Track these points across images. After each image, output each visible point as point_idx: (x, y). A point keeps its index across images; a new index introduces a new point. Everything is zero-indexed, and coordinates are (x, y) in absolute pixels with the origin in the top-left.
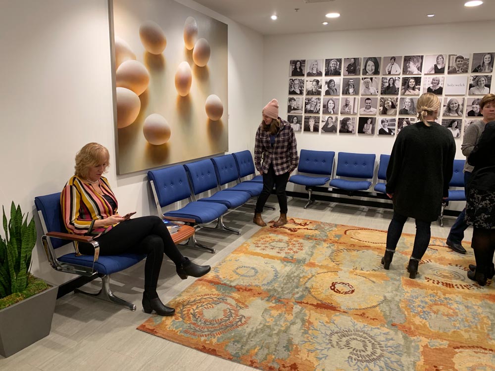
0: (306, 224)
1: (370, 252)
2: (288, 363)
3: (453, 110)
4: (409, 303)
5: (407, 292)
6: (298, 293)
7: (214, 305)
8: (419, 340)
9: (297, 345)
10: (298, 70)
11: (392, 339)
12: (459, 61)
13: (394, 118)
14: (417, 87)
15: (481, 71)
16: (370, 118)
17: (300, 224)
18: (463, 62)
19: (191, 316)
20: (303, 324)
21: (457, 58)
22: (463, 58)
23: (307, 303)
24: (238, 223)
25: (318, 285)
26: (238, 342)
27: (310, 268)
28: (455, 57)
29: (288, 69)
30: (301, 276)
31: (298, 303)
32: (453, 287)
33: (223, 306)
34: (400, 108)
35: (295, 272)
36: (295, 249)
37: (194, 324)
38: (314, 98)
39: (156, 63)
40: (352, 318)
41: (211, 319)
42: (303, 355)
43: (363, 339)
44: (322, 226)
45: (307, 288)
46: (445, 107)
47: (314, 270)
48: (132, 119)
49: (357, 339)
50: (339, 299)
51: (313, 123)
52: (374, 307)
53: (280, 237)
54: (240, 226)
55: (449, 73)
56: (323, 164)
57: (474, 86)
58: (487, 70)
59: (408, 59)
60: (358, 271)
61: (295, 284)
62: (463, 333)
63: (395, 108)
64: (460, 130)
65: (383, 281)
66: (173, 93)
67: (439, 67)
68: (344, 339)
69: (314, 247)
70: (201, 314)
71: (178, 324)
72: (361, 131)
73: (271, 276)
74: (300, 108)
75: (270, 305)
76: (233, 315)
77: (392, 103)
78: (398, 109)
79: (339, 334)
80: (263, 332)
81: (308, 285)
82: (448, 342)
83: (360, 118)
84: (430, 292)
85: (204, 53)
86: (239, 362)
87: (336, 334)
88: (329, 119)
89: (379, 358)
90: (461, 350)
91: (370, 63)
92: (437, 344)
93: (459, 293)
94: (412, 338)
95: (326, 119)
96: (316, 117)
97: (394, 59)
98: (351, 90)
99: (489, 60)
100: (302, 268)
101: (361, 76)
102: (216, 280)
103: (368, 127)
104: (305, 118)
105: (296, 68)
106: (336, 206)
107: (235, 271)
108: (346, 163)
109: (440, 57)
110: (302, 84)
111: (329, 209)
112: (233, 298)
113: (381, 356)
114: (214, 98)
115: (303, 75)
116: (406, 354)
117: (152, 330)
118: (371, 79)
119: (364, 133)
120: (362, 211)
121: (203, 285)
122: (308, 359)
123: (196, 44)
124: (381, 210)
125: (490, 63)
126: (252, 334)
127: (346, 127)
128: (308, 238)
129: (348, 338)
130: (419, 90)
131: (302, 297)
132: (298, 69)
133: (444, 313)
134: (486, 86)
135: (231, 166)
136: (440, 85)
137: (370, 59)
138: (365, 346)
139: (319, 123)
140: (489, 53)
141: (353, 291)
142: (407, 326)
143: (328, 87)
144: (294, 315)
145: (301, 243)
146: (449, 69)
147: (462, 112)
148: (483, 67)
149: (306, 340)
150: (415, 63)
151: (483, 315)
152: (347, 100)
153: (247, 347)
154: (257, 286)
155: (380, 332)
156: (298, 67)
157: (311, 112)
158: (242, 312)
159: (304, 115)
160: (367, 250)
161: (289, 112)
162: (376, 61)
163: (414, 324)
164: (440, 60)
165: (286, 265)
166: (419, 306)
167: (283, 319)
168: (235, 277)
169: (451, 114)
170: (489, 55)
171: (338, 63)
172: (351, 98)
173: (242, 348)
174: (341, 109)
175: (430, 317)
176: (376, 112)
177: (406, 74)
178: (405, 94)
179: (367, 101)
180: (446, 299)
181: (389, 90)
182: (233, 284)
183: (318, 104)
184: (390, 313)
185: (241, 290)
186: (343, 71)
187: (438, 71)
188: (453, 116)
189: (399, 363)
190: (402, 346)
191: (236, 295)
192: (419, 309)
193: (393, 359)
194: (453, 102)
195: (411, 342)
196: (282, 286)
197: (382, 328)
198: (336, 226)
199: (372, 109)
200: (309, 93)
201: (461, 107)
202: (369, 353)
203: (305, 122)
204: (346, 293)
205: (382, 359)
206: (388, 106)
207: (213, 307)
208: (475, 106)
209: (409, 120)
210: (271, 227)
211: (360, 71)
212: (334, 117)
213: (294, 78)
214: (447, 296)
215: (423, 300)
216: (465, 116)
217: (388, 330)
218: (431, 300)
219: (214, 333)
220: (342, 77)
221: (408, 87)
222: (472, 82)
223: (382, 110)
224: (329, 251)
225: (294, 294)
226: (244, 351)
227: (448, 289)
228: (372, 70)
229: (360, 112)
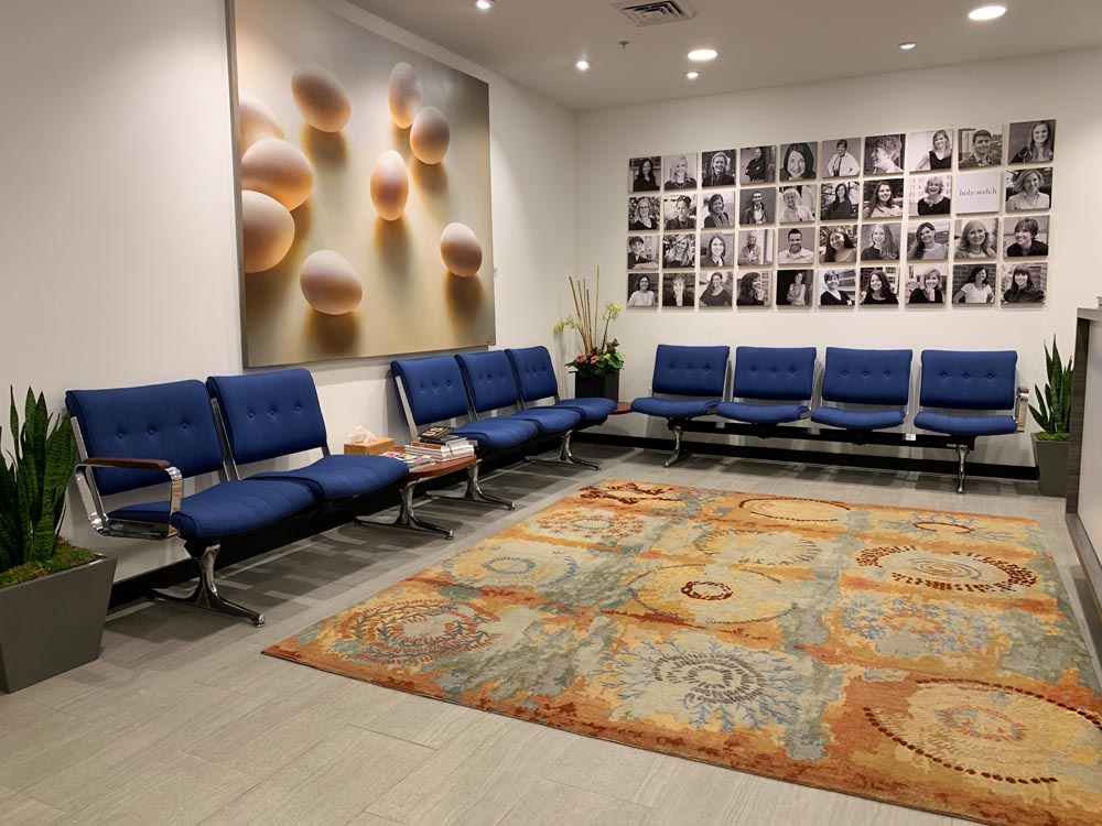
0: (659, 491)
1: (786, 534)
2: (558, 702)
3: (975, 246)
4: (843, 616)
5: (847, 597)
6: (609, 597)
7: (428, 617)
8: (846, 669)
9: (583, 677)
10: (647, 179)
11: (788, 669)
12: (981, 142)
14: (895, 200)
15: (1028, 160)
16: (801, 271)
17: (648, 492)
18: (989, 144)
19: (377, 633)
20: (606, 645)
21: (976, 135)
22: (988, 134)
23: (625, 614)
24: (515, 490)
25: (656, 585)
26: (463, 671)
27: (646, 560)
28: (971, 134)
29: (626, 177)
30: (625, 571)
31: (606, 612)
32: (949, 588)
33: (448, 618)
34: (862, 245)
35: (612, 567)
36: (623, 531)
37: (379, 645)
38: (682, 235)
39: (329, 149)
40: (714, 637)
41: (418, 637)
42: (593, 691)
43: (726, 668)
44: (694, 493)
45: (631, 590)
46: (959, 241)
47: (654, 563)
49: (712, 668)
50: (698, 610)
51: (682, 287)
52: (766, 620)
53: (598, 512)
54: (517, 496)
55: (961, 167)
56: (705, 373)
57: (1016, 193)
58: (1041, 158)
59: (873, 144)
60: (748, 565)
61: (607, 585)
62: (945, 659)
63: (852, 247)
64: (993, 287)
65: (797, 581)
66: (367, 214)
67: (940, 156)
68: (687, 668)
69: (666, 527)
70: (399, 629)
71: (347, 645)
72: (783, 300)
73: (560, 573)
74: (654, 257)
75: (543, 617)
76: (464, 632)
77: (845, 236)
78: (859, 250)
79: (677, 661)
80: (518, 657)
81: (634, 586)
82: (906, 673)
83: (779, 272)
84: (896, 595)
85: (436, 137)
86: (458, 703)
87: (671, 662)
88: (715, 277)
89: (750, 697)
90: (932, 684)
91: (796, 156)
92: (883, 676)
93: (960, 597)
94: (832, 667)
95: (709, 279)
96: (686, 275)
97: (843, 144)
98: (758, 215)
99: (1043, 136)
100: (630, 560)
102: (445, 579)
103: (797, 290)
104: (664, 279)
105: (641, 175)
106: (737, 463)
107: (486, 566)
108: (754, 368)
109: (941, 136)
110: (656, 208)
111: (720, 467)
112: (471, 606)
113: (757, 692)
114: (459, 231)
115: (658, 188)
116: (811, 690)
117: (292, 654)
118: (799, 189)
119: (789, 303)
121: (415, 586)
122: (602, 697)
123: (417, 119)
125: (1046, 142)
126: (495, 660)
127: (751, 293)
128: (658, 514)
129: (696, 666)
130: (901, 207)
131: (615, 604)
132: (645, 176)
133: (914, 628)
134: (1041, 190)
135: (501, 375)
136: (944, 194)
137: (794, 147)
138: (727, 677)
139: (693, 286)
140: (1043, 122)
141: (728, 595)
142: (828, 647)
143: (710, 209)
144: (591, 631)
145: (641, 522)
146: (960, 159)
147: (994, 248)
148: (1032, 150)
149: (606, 669)
150: (888, 152)
151: (998, 633)
152: (750, 237)
153: (477, 681)
154: (526, 587)
155: (760, 658)
156: (646, 173)
157: (676, 264)
158: (482, 627)
159: (661, 272)
160: (780, 531)
161: (630, 266)
162: (807, 151)
163: (842, 646)
164: (941, 141)
165: (596, 556)
166: (864, 618)
167: (567, 638)
168: (485, 572)
169: (971, 255)
170: (1043, 126)
171: (729, 160)
172: (757, 231)
173: (468, 680)
174: (740, 256)
175: (881, 635)
176: (813, 259)
177: (872, 175)
178: (872, 216)
179: (793, 236)
180: (927, 607)
181: (838, 209)
182: (476, 585)
183: (691, 248)
184: (797, 628)
185: (491, 594)
186: (739, 175)
187: (939, 164)
188: (976, 259)
189: (791, 704)
190: (807, 678)
191: (479, 602)
192: (863, 623)
193: (779, 698)
194: (975, 229)
195: (828, 672)
196: (580, 586)
197: (772, 652)
198: (724, 494)
199: (804, 252)
200: (672, 225)
201: (991, 237)
202: (732, 689)
203: (664, 286)
204: (713, 598)
205: (758, 697)
206: (838, 243)
207: (425, 620)
208: (1021, 234)
209: (884, 270)
210: (583, 496)
211: (774, 173)
212: (724, 272)
213: (638, 195)
214: (931, 602)
215: (875, 608)
216: (1001, 258)
217: (783, 655)
218: (892, 609)
219: (418, 658)
220: (738, 188)
221: (878, 200)
222: (1011, 184)
223: (824, 252)
224: (699, 533)
225: (602, 599)
226: (470, 686)
227: (938, 591)
228: (800, 169)
229: (780, 260)
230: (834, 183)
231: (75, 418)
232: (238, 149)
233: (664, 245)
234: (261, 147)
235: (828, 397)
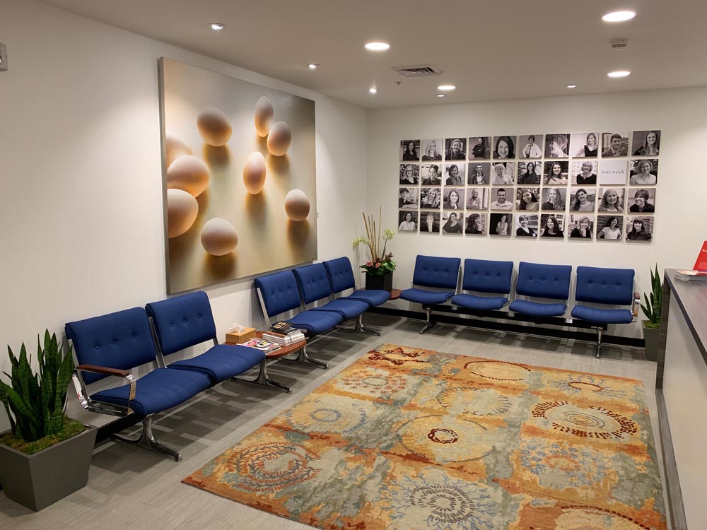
0: (416, 355)
1: (492, 391)
2: (355, 522)
3: (611, 205)
4: (522, 455)
5: (525, 441)
6: (385, 441)
7: (278, 455)
8: (522, 498)
9: (370, 502)
10: (412, 153)
11: (488, 497)
12: (616, 141)
13: (535, 214)
14: (563, 174)
15: (644, 154)
16: (505, 214)
17: (409, 355)
18: (620, 143)
19: (248, 467)
20: (383, 478)
21: (613, 137)
22: (620, 137)
23: (394, 454)
24: (328, 352)
25: (414, 432)
26: (300, 497)
27: (408, 412)
28: (610, 136)
29: (398, 152)
30: (395, 420)
31: (383, 453)
32: (586, 435)
33: (289, 456)
34: (542, 200)
35: (387, 417)
36: (394, 388)
37: (251, 477)
38: (432, 188)
39: (219, 157)
40: (446, 472)
41: (273, 471)
42: (375, 513)
43: (453, 497)
44: (438, 357)
45: (398, 435)
46: (601, 201)
47: (413, 413)
48: (187, 226)
49: (444, 496)
50: (437, 450)
51: (432, 221)
52: (477, 459)
53: (380, 371)
54: (329, 358)
55: (603, 156)
56: (446, 274)
57: (636, 174)
58: (651, 153)
59: (550, 139)
60: (469, 416)
61: (384, 431)
62: (579, 490)
63: (537, 201)
64: (621, 230)
65: (496, 428)
66: (241, 191)
67: (591, 149)
68: (430, 496)
69: (420, 384)
70: (262, 465)
71: (231, 477)
72: (494, 231)
73: (356, 422)
74: (415, 201)
75: (347, 456)
76: (300, 467)
77: (532, 194)
78: (540, 203)
79: (424, 490)
80: (332, 487)
81: (401, 432)
82: (556, 501)
83: (491, 214)
84: (554, 441)
85: (283, 139)
86: (297, 520)
87: (421, 491)
88: (453, 215)
89: (465, 518)
90: (570, 509)
91: (503, 144)
92: (542, 503)
93: (591, 443)
94: (513, 496)
95: (449, 216)
96: (435, 213)
97: (532, 138)
98: (479, 179)
99: (653, 140)
100: (398, 411)
101: (492, 161)
102: (286, 425)
103: (502, 226)
104: (421, 215)
105: (408, 151)
106: (464, 330)
107: (312, 416)
108: (476, 273)
109: (592, 136)
110: (417, 171)
111: (454, 334)
112: (303, 447)
113: (470, 515)
114: (297, 194)
115: (418, 159)
116: (500, 514)
117: (200, 483)
118: (505, 164)
119: (497, 233)
120: (497, 337)
121: (270, 431)
122: (380, 518)
123: (272, 129)
124: (523, 335)
125: (655, 143)
126: (319, 489)
127: (474, 226)
128: (416, 374)
129: (435, 495)
130: (567, 178)
131: (389, 446)
132: (410, 151)
133: (563, 466)
134: (651, 173)
135: (321, 279)
136: (593, 172)
137: (502, 138)
138: (453, 504)
139: (439, 220)
140: (653, 131)
141: (456, 440)
142: (512, 481)
143: (450, 174)
144: (375, 468)
145: (405, 380)
146: (603, 151)
147: (622, 206)
148: (646, 148)
149: (382, 497)
150: (559, 144)
151: (611, 470)
152: (474, 192)
153: (308, 504)
154: (336, 433)
155: (472, 488)
156: (411, 150)
157: (428, 206)
158: (311, 464)
159: (419, 210)
160: (488, 388)
161: (400, 206)
162: (510, 141)
163: (520, 480)
164: (592, 140)
165: (378, 408)
166: (534, 459)
167: (360, 473)
168: (311, 421)
169: (608, 210)
170: (653, 134)
171: (462, 144)
172: (479, 189)
173: (303, 505)
174: (468, 203)
175: (543, 471)
176: (512, 207)
177: (549, 158)
178: (549, 183)
179: (501, 193)
180: (571, 450)
181: (528, 178)
182: (306, 431)
183: (438, 197)
184: (495, 466)
185: (316, 438)
186: (468, 154)
187: (590, 154)
188: (611, 212)
189: (489, 524)
190: (499, 504)
191: (308, 444)
192: (534, 462)
193: (482, 519)
194: (611, 194)
195: (511, 500)
196: (368, 432)
197: (479, 484)
198: (456, 357)
199: (507, 203)
200: (426, 182)
201: (620, 199)
202: (456, 512)
203: (421, 219)
204: (446, 442)
205: (470, 519)
206: (528, 198)
207: (277, 458)
208: (638, 198)
209: (555, 216)
210: (370, 358)
211: (489, 154)
212: (458, 213)
213: (406, 163)
214: (575, 446)
215: (541, 451)
216: (626, 212)
217: (486, 486)
218: (551, 452)
219: (273, 487)
220: (467, 162)
221: (553, 174)
222: (633, 168)
223: (519, 203)
224: (439, 390)
225: (380, 443)
226: (305, 508)
227: (578, 438)
228: (505, 152)
229: (492, 207)
230: (527, 162)
231: (71, 340)
232: (165, 165)
233: (421, 194)
234: (179, 161)
235: (520, 292)
